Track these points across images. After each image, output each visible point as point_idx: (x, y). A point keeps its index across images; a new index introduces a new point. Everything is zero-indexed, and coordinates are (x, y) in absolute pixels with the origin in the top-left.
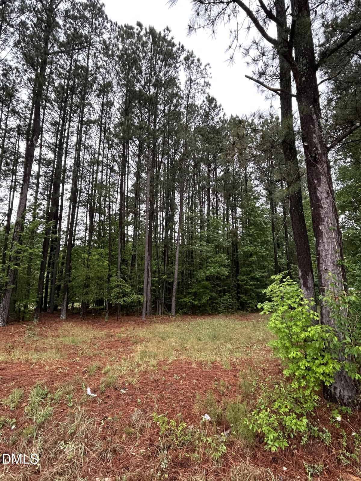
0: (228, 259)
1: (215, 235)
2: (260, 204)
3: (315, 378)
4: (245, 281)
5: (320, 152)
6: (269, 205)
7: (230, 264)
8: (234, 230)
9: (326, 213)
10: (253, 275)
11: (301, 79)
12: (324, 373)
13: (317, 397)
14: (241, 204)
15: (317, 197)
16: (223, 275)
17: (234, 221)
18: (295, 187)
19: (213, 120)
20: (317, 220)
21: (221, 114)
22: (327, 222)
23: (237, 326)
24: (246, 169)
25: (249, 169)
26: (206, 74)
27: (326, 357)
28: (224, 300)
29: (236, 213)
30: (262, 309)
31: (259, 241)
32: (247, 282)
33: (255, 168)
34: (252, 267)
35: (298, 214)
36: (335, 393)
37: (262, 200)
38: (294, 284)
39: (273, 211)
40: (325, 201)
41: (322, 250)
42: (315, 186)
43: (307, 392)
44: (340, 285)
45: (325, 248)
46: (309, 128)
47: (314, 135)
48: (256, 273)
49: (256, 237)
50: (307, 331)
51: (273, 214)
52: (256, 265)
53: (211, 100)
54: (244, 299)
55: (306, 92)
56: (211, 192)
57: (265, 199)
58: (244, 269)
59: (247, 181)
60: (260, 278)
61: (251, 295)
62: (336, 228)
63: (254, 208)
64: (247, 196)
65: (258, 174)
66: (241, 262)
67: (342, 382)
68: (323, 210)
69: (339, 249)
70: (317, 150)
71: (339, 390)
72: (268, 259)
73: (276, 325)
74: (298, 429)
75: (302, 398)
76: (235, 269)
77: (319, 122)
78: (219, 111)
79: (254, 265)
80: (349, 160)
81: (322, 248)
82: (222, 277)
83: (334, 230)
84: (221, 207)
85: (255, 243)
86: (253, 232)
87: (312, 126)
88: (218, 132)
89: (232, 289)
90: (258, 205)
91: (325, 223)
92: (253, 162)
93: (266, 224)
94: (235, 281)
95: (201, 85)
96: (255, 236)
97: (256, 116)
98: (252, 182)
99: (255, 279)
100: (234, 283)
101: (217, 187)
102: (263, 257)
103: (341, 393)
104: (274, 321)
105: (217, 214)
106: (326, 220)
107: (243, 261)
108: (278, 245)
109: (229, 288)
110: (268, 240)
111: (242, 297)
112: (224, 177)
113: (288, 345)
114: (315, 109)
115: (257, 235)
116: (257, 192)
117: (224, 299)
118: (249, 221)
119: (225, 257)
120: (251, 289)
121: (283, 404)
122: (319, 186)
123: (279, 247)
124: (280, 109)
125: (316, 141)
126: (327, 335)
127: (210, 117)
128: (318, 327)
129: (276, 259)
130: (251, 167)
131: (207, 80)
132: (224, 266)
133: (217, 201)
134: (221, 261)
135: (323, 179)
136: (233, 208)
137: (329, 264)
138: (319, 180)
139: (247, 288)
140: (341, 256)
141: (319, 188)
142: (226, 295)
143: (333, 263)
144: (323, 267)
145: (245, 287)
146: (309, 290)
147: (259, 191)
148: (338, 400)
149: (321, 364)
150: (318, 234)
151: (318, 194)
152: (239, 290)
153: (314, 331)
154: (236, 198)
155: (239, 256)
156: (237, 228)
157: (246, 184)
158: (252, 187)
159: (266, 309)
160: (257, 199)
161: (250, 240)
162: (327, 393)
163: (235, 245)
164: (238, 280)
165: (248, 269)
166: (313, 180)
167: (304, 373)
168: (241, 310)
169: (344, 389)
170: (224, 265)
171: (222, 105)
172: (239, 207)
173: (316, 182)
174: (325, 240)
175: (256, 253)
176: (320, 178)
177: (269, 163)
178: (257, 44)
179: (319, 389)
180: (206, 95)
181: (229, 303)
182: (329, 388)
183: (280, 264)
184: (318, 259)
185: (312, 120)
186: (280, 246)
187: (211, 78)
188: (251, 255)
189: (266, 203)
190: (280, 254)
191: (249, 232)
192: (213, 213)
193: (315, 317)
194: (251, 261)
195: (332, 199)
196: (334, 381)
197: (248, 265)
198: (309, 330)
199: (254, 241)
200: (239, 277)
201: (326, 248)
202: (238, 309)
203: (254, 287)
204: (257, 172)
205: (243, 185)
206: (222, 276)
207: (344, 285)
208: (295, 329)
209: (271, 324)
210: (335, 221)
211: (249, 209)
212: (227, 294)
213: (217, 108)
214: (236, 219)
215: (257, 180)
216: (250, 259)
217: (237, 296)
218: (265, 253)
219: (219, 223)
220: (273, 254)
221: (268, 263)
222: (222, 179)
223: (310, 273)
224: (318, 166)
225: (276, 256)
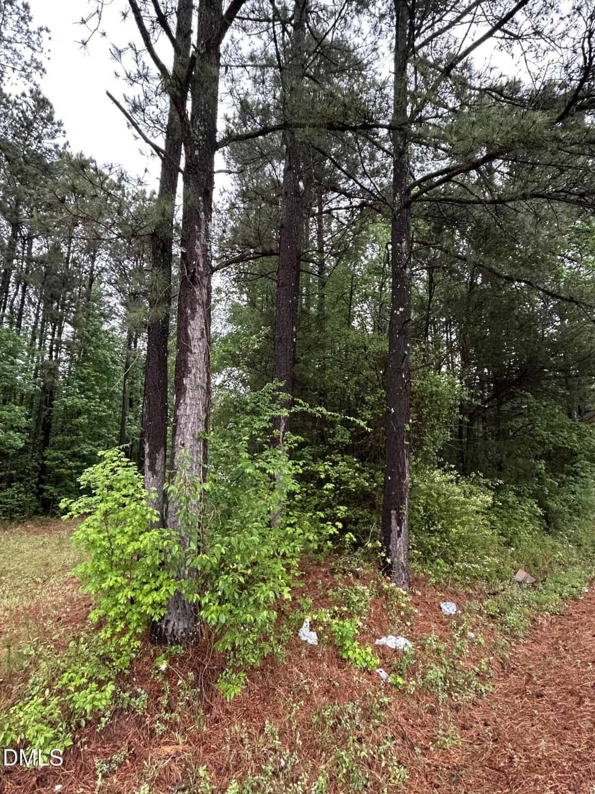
0: (28, 417)
1: (7, 367)
2: (110, 327)
3: (140, 613)
4: (59, 459)
5: (201, 269)
6: (126, 334)
7: (33, 426)
8: (50, 363)
9: (196, 361)
10: (77, 449)
11: (193, 151)
12: (154, 603)
13: (138, 644)
14: (74, 318)
15: (187, 335)
16: (11, 447)
17: (54, 346)
18: (159, 312)
19: (39, 142)
20: (182, 368)
21: (60, 140)
22: (194, 375)
23: (25, 546)
24: (93, 258)
25: (100, 263)
26: (39, 45)
27: (161, 578)
28: (6, 497)
29: (60, 334)
30: (67, 510)
31: (98, 391)
32: (62, 462)
33: (111, 263)
34: (77, 435)
35: (159, 356)
36: (166, 630)
37: (116, 323)
38: (130, 466)
39: (130, 344)
40: (196, 344)
41: (182, 415)
42: (187, 317)
43: (125, 640)
44: (198, 467)
45: (186, 412)
46: (193, 230)
47: (198, 243)
48: (84, 446)
49: (94, 382)
50: (138, 540)
51: (130, 348)
52: (84, 431)
53: (42, 103)
54: (51, 494)
55: (196, 173)
56: (12, 279)
57: (121, 321)
58: (59, 438)
59: (92, 281)
60: (90, 455)
61: (66, 485)
62: (205, 385)
63: (96, 332)
64: (87, 307)
65: (115, 277)
66: (56, 425)
67: (178, 611)
68: (191, 356)
69: (205, 416)
70: (198, 265)
71: (172, 623)
72: (109, 423)
73: (88, 535)
74: (96, 706)
75: (115, 652)
76: (41, 438)
77: (207, 225)
78: (56, 131)
79: (81, 433)
80: (245, 297)
81: (182, 412)
82: (10, 451)
83: (202, 387)
84: (32, 314)
85: (90, 394)
86: (89, 373)
87: (196, 227)
88: (47, 170)
89: (28, 475)
90: (105, 327)
91: (191, 376)
92: (108, 252)
93: (115, 362)
94: (37, 460)
95: (24, 59)
96: (91, 381)
97: (113, 170)
98: (102, 285)
99: (79, 457)
100: (36, 464)
101: (27, 272)
102: (100, 419)
103: (175, 628)
104: (85, 531)
105: (19, 325)
106: (194, 371)
107: (60, 423)
108: (131, 401)
109: (23, 472)
110: (114, 392)
111: (48, 490)
112: (46, 260)
113: (104, 568)
114: (204, 204)
115: (95, 380)
116: (109, 306)
117: (6, 494)
118: (85, 352)
119: (22, 411)
120: (68, 475)
121: (77, 673)
122: (193, 319)
123: (131, 406)
124: (158, 181)
125: (199, 251)
126: (165, 543)
127: (35, 134)
128: (155, 533)
129: (122, 423)
130: (103, 260)
131: (38, 57)
132: (18, 429)
133: (23, 300)
134: (11, 420)
135: (200, 310)
136: (57, 322)
137: (188, 437)
138: (194, 310)
139: (62, 474)
140: (206, 426)
141: (192, 322)
142: (11, 487)
143: (193, 436)
144: (179, 440)
145: (57, 470)
146: (157, 476)
147: (111, 304)
148: (168, 638)
149: (151, 590)
150: (180, 390)
151: (189, 331)
152: (42, 477)
153: (147, 540)
154: (66, 305)
155: (55, 413)
156: (59, 361)
157: (90, 286)
158: (100, 295)
159: (75, 509)
160: (107, 317)
161: (80, 387)
162: (155, 633)
163: (49, 393)
164: (45, 459)
165: (68, 438)
166: (185, 307)
167: (124, 609)
168: (42, 515)
169: (179, 620)
170: (17, 427)
171: (64, 125)
172: (69, 323)
173: (189, 311)
174: (188, 401)
175: (88, 412)
176: (196, 309)
177: (137, 264)
178: (137, 54)
179: (144, 630)
180: (30, 85)
181: (16, 503)
182: (159, 624)
183: (129, 434)
184: (174, 429)
185: (199, 219)
186: (134, 403)
187: (49, 59)
188: (79, 413)
189: (121, 328)
190: (130, 417)
191: (82, 373)
192: (11, 323)
193: (154, 517)
194: (76, 425)
195: (206, 344)
196: (166, 612)
197: (71, 432)
198: (140, 539)
199: (89, 390)
200: (49, 452)
201: (188, 412)
202: (36, 512)
203: (74, 471)
204: (114, 271)
205: (84, 286)
206: (9, 448)
207: (203, 468)
208: (121, 540)
209: (79, 534)
210: (206, 375)
211: (88, 331)
212: (15, 485)
213: (53, 124)
214: (59, 342)
215: (112, 284)
216: (76, 421)
217: (38, 488)
218: (104, 412)
219: (19, 343)
220: (119, 415)
221: (109, 430)
222: (40, 261)
223: (162, 449)
224: (196, 290)
225: (123, 420)
